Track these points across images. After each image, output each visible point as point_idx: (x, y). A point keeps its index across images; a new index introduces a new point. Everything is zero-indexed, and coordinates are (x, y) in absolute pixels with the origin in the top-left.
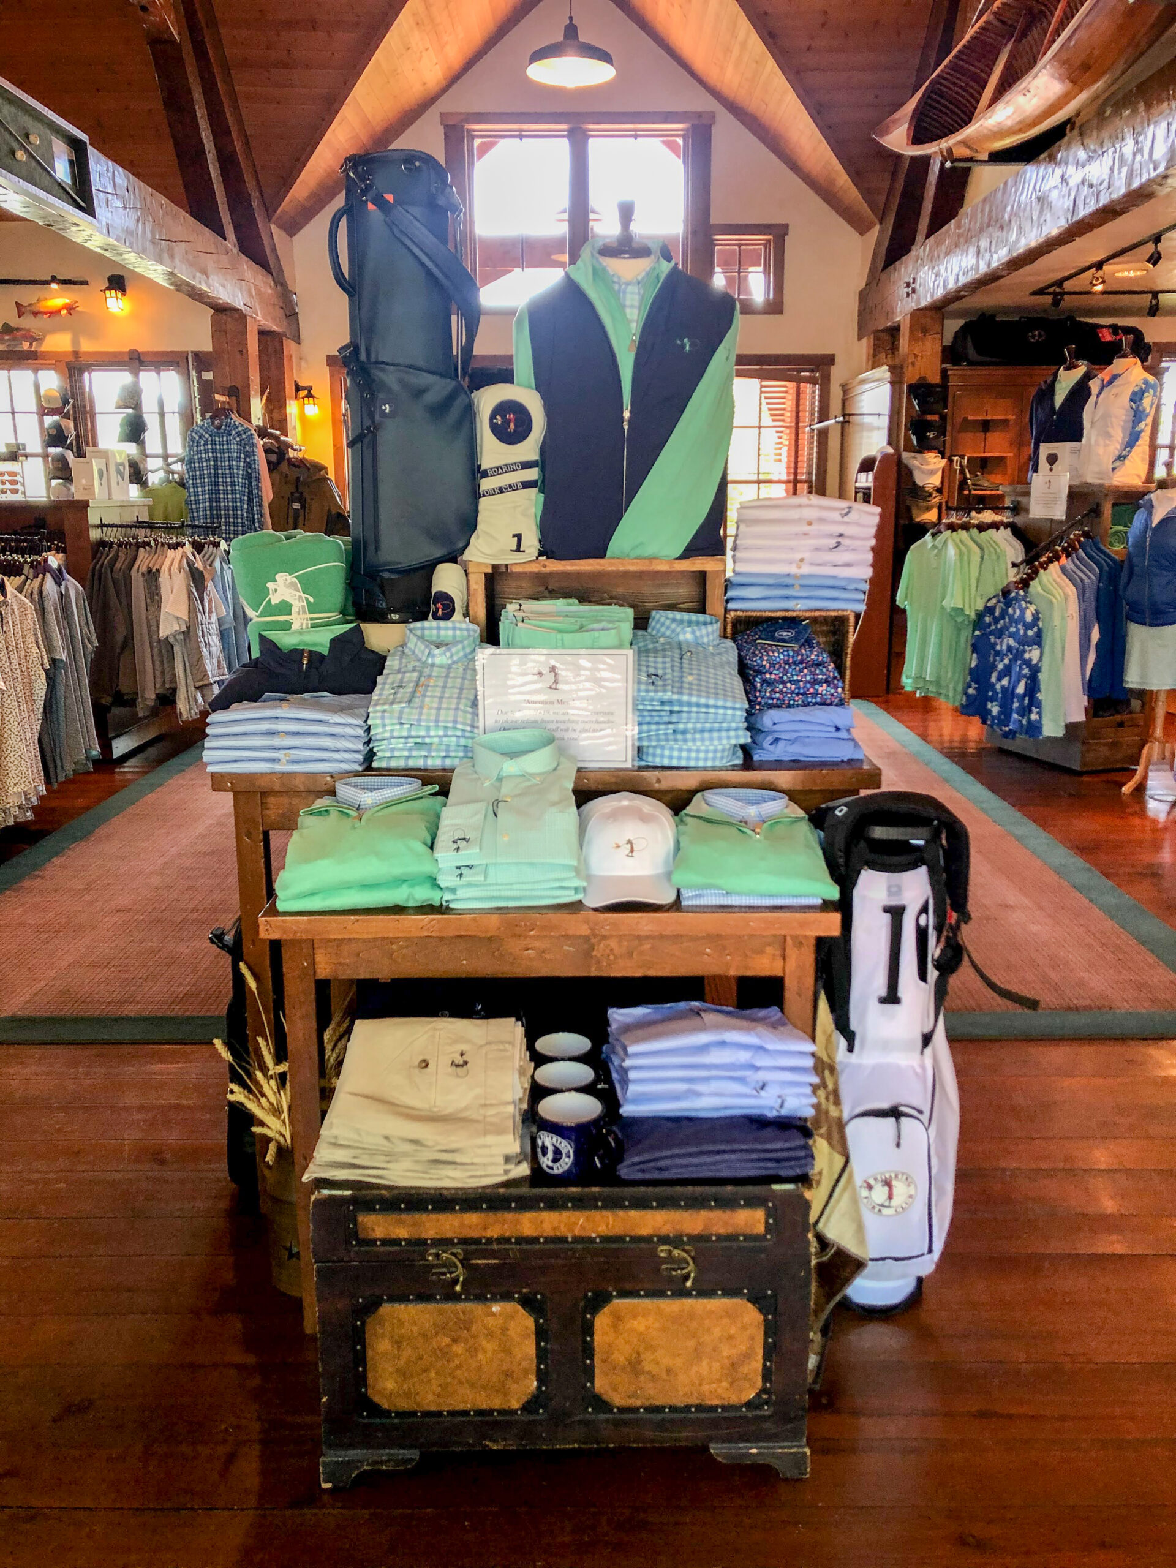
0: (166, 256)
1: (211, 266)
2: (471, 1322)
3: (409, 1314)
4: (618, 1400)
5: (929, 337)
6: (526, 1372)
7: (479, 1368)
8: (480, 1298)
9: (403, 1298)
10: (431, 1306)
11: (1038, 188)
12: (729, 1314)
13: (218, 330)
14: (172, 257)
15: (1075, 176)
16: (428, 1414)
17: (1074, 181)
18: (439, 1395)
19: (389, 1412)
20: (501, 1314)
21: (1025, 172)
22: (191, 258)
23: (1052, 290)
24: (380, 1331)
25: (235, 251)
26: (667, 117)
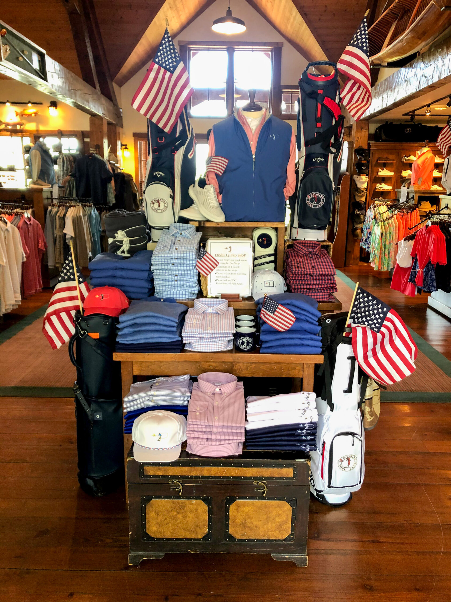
0: (73, 96)
1: (90, 99)
2: (185, 507)
3: (162, 503)
4: (238, 536)
5: (363, 131)
6: (204, 525)
7: (187, 523)
8: (188, 498)
9: (159, 497)
10: (170, 500)
11: (405, 77)
12: (278, 506)
13: (92, 123)
14: (76, 96)
15: (420, 73)
16: (168, 539)
17: (419, 75)
18: (172, 533)
19: (154, 538)
20: (195, 504)
21: (401, 70)
22: (82, 96)
23: (410, 114)
24: (151, 509)
25: (100, 93)
26: (265, 44)
